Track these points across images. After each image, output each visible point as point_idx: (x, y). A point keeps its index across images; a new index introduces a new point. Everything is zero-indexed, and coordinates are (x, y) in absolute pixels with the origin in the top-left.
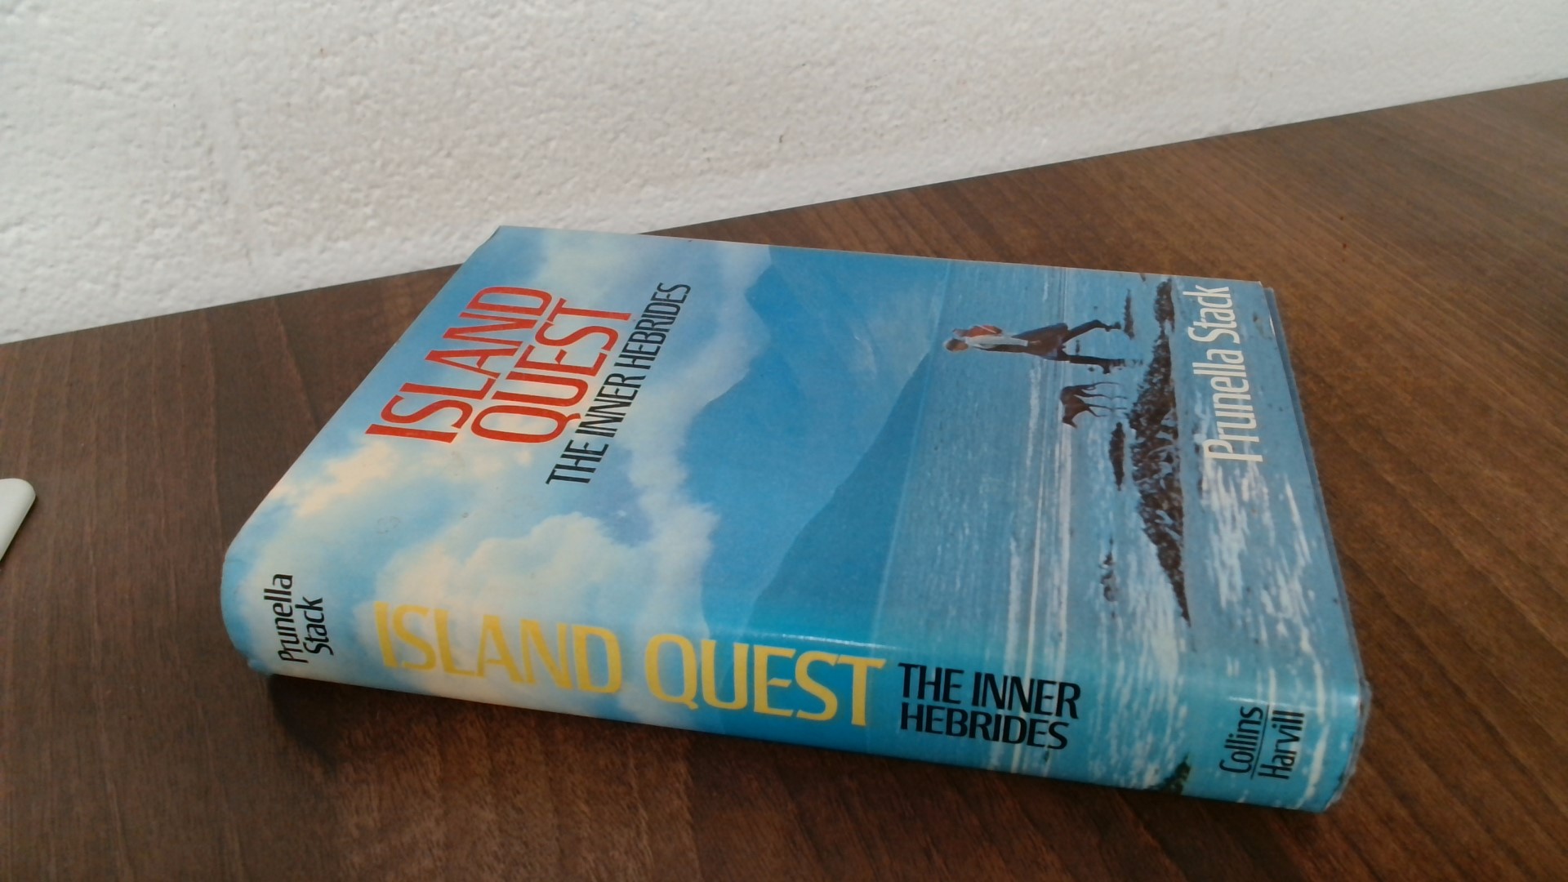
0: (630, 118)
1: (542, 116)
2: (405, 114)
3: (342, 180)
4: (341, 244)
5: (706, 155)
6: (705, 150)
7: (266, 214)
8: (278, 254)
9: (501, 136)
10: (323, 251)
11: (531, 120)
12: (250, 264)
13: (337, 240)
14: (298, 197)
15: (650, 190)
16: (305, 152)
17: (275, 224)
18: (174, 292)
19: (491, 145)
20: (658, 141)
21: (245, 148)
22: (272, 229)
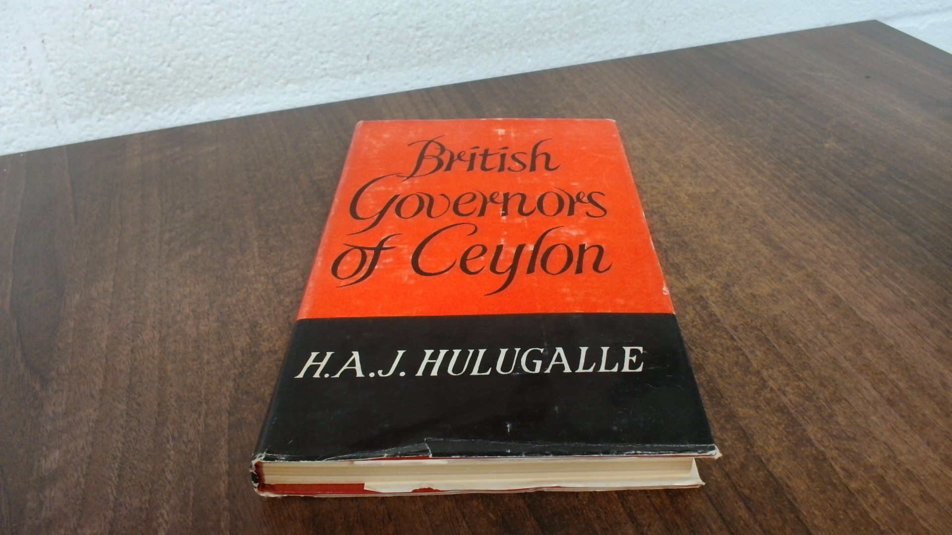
0: (275, 44)
1: (223, 43)
2: (142, 42)
3: (107, 79)
4: (110, 117)
5: (324, 66)
6: (322, 63)
7: (64, 99)
8: (73, 122)
9: (200, 54)
10: (99, 120)
11: (216, 46)
12: (57, 127)
13: (107, 114)
14: (82, 89)
15: (290, 87)
16: (85, 64)
17: (70, 105)
18: (14, 144)
19: (194, 60)
20: (294, 58)
21: (50, 61)
22: (68, 107)
